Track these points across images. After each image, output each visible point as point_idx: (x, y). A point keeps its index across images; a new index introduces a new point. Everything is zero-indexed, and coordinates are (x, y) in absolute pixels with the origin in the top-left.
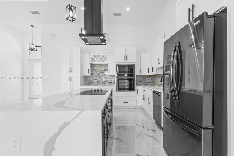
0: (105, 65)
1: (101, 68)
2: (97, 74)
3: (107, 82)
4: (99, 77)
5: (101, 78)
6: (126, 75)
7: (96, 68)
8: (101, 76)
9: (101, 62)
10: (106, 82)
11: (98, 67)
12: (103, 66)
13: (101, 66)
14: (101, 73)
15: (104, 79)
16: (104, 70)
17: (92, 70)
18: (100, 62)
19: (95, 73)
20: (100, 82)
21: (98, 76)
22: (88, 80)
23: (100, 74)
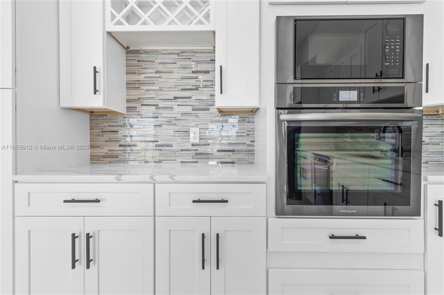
0: (198, 57)
1: (178, 74)
2: (156, 105)
3: (209, 150)
4: (169, 123)
5: (176, 128)
6: (353, 96)
7: (150, 72)
8: (179, 116)
9: (171, 24)
10: (201, 149)
11: (161, 68)
12: (188, 63)
13: (180, 63)
14: (180, 101)
15: (192, 130)
16: (193, 82)
17: (131, 85)
18: (164, 27)
19: (146, 102)
20: (174, 148)
21: (165, 114)
22: (107, 136)
23: (174, 104)
